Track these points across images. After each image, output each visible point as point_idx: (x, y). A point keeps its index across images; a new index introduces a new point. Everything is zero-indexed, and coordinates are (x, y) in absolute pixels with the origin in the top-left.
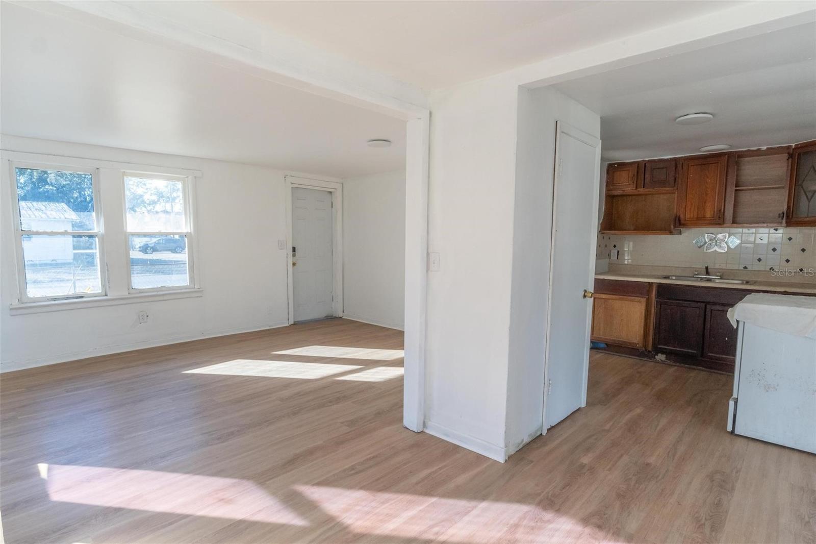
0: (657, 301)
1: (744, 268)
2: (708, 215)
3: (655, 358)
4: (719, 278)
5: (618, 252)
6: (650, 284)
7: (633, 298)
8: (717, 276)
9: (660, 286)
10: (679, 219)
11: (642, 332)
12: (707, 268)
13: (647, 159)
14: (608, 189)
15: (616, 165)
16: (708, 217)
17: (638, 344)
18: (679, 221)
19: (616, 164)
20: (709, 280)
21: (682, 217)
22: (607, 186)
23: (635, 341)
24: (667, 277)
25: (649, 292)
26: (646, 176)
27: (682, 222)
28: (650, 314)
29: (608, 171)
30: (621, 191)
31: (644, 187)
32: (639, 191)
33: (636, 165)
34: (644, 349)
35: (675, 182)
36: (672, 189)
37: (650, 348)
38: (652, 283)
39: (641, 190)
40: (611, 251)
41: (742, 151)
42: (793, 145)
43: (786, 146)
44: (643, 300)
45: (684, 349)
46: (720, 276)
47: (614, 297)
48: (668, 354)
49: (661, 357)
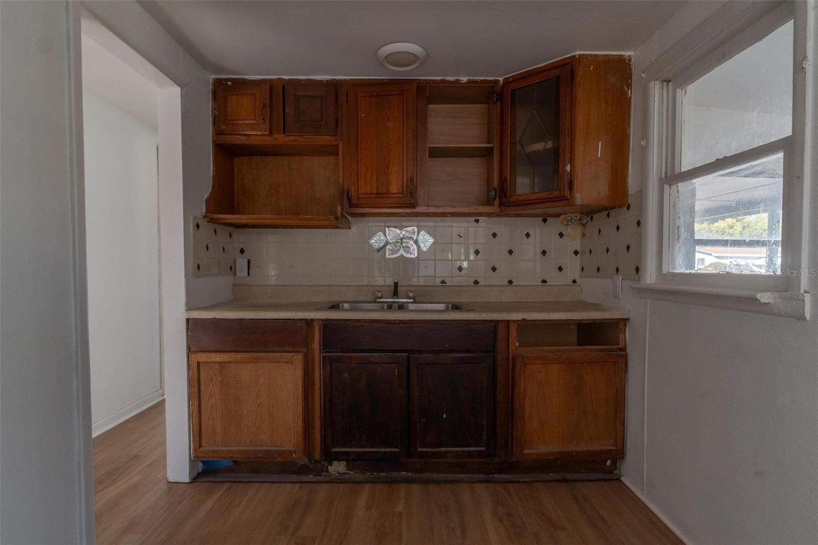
0: (323, 357)
1: (441, 282)
2: (394, 188)
3: (327, 471)
4: (412, 300)
5: (249, 262)
6: (309, 323)
7: (278, 355)
8: (410, 298)
9: (327, 325)
10: (348, 193)
11: (300, 423)
12: (396, 284)
13: (286, 77)
14: (218, 133)
15: (229, 83)
16: (395, 191)
17: (294, 452)
18: (349, 199)
19: (229, 80)
20: (401, 307)
21: (353, 190)
22: (214, 124)
23: (289, 447)
24: (335, 307)
25: (307, 341)
26: (287, 110)
27: (354, 201)
28: (313, 384)
29: (214, 93)
30: (244, 138)
31: (284, 133)
32: (276, 139)
33: (268, 87)
34: (306, 460)
35: (337, 126)
36: (333, 138)
37: (317, 455)
38: (312, 320)
39: (280, 139)
40: (235, 261)
41: (434, 81)
42: (501, 79)
43: (492, 80)
44: (298, 358)
45: (377, 447)
46: (413, 298)
47: (239, 356)
48: (352, 461)
49: (337, 468)
